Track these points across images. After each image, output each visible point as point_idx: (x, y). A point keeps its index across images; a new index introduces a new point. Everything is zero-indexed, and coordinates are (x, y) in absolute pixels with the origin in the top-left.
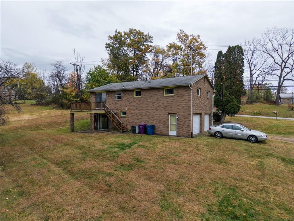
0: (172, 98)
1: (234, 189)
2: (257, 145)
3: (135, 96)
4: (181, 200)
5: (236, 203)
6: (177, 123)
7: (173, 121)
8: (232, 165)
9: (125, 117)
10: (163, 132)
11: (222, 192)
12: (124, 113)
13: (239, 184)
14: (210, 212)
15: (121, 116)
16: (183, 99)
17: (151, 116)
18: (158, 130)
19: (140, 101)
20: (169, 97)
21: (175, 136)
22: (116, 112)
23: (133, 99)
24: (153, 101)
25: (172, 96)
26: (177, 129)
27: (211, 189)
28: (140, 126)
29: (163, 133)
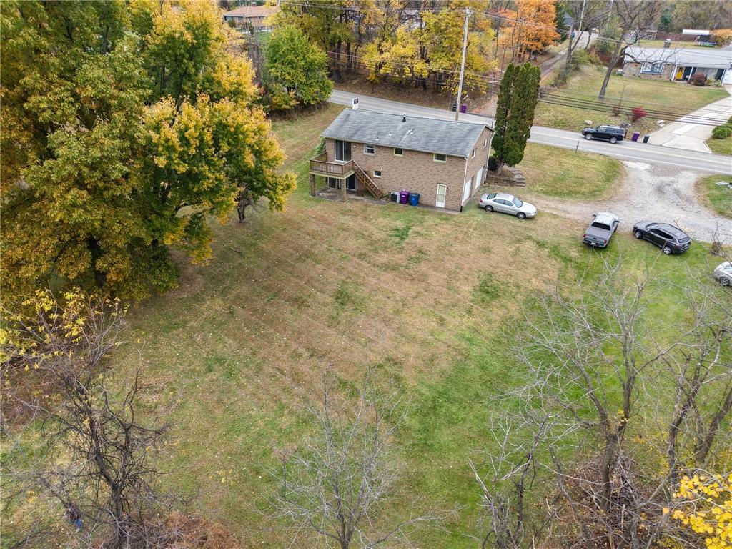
0: (443, 167)
1: (490, 275)
2: (524, 221)
3: (395, 155)
4: (458, 284)
5: (490, 284)
6: (447, 195)
7: (441, 191)
8: (494, 253)
9: (379, 178)
10: (429, 202)
11: (483, 278)
12: (379, 173)
13: (495, 271)
14: (475, 290)
15: (374, 176)
16: (456, 170)
17: (415, 182)
18: (423, 200)
19: (401, 162)
20: (439, 164)
21: (442, 208)
22: (366, 170)
23: (392, 157)
24: (420, 165)
25: (444, 164)
26: (446, 201)
27: (477, 276)
28: (401, 195)
29: (429, 204)
